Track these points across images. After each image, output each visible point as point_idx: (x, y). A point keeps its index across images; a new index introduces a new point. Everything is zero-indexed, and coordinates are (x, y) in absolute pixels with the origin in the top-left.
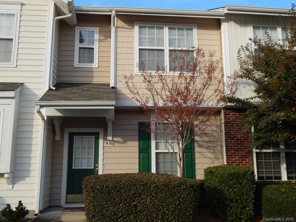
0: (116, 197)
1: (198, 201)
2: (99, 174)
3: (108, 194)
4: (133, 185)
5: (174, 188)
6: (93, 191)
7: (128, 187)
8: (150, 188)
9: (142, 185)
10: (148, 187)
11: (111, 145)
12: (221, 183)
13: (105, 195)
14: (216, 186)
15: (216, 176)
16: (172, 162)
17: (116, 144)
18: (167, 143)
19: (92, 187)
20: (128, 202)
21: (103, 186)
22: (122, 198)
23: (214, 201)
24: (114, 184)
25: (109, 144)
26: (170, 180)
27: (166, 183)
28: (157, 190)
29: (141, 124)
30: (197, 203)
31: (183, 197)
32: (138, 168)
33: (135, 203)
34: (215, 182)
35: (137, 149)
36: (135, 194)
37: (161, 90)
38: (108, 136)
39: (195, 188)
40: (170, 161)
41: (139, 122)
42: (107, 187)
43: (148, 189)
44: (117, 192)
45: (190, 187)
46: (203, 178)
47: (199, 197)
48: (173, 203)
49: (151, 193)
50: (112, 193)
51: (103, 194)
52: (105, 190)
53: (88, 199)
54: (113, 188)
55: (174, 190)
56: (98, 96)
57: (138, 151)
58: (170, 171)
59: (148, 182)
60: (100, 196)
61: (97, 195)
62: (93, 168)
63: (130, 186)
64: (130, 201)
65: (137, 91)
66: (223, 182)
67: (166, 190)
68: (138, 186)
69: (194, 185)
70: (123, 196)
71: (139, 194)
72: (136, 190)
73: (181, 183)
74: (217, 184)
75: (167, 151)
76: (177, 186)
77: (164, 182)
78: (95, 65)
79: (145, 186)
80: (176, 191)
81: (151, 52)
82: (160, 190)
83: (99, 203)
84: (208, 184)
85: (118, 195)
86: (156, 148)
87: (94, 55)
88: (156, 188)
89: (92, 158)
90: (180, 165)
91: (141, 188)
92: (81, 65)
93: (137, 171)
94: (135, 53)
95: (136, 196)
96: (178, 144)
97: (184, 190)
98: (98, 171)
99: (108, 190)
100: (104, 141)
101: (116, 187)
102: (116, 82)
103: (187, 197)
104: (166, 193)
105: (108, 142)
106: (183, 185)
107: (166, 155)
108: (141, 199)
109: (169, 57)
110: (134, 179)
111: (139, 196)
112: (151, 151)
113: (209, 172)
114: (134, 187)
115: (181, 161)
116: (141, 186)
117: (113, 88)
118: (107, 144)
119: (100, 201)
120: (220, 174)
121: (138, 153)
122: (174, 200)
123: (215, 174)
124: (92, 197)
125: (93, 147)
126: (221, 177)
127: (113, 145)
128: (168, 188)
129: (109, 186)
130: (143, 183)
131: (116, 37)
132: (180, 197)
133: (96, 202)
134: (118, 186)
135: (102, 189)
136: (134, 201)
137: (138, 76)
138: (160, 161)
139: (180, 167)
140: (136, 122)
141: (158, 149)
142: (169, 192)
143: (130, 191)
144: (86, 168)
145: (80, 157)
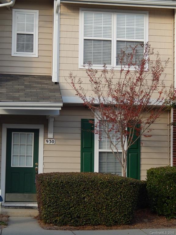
0: (69, 190)
1: (137, 196)
2: (39, 173)
3: (62, 188)
4: (83, 181)
5: (117, 185)
6: (49, 185)
7: (79, 182)
8: (97, 184)
9: (91, 181)
10: (95, 183)
11: (51, 143)
12: (159, 183)
13: (59, 189)
14: (155, 185)
15: (156, 176)
16: (115, 163)
17: (57, 143)
18: (112, 145)
19: (48, 182)
20: (79, 195)
21: (58, 181)
22: (74, 191)
23: (154, 199)
24: (67, 180)
25: (49, 142)
26: (114, 178)
27: (110, 180)
28: (102, 185)
29: (84, 122)
30: (136, 197)
31: (124, 192)
32: (80, 167)
33: (85, 196)
34: (155, 182)
35: (79, 148)
36: (84, 188)
37: (108, 95)
38: (49, 133)
39: (134, 185)
40: (114, 161)
41: (81, 119)
42: (61, 182)
43: (95, 185)
44: (70, 186)
45: (131, 184)
46: (146, 179)
47: (138, 192)
48: (116, 196)
49: (98, 188)
50: (66, 187)
51: (58, 188)
52: (60, 185)
53: (44, 192)
54: (67, 183)
55: (116, 186)
56: (44, 96)
57: (80, 150)
58: (114, 172)
59: (95, 179)
60: (55, 190)
61: (53, 189)
62: (32, 166)
63: (81, 182)
64: (80, 194)
65: (85, 94)
66: (161, 182)
67: (110, 186)
68: (87, 182)
69: (134, 182)
70: (75, 190)
71: (88, 188)
72: (85, 185)
73: (123, 181)
74: (156, 183)
75: (110, 151)
76: (119, 183)
77: (109, 179)
78: (35, 53)
79: (92, 182)
80: (118, 187)
81: (97, 43)
82: (105, 186)
83: (54, 195)
84: (149, 184)
85: (71, 189)
86: (99, 147)
87: (33, 42)
88: (102, 184)
89: (32, 156)
90: (123, 165)
91: (89, 183)
92: (19, 54)
93: (79, 171)
94: (80, 43)
95: (85, 191)
96: (122, 146)
97: (125, 187)
98: (37, 170)
99: (63, 185)
100: (44, 139)
101: (69, 182)
102: (59, 77)
103: (127, 192)
104: (110, 188)
105: (49, 140)
106: (125, 182)
107: (110, 155)
108: (90, 193)
109: (117, 58)
110: (83, 177)
111: (88, 190)
112: (94, 151)
113: (151, 173)
114: (84, 182)
115: (125, 162)
116: (89, 182)
117: (56, 83)
118: (48, 141)
119: (55, 193)
120: (159, 175)
121: (80, 152)
122: (117, 194)
123: (155, 174)
124: (49, 191)
125: (32, 145)
126: (160, 177)
127: (54, 143)
128: (112, 184)
129: (63, 182)
130: (91, 180)
131: (60, 25)
132: (121, 192)
133: (52, 195)
134: (71, 182)
135: (57, 184)
136: (83, 194)
137: (83, 70)
138: (103, 161)
139: (124, 168)
140: (79, 119)
141: (102, 148)
142: (113, 188)
143: (80, 186)
144: (25, 166)
145: (19, 155)
